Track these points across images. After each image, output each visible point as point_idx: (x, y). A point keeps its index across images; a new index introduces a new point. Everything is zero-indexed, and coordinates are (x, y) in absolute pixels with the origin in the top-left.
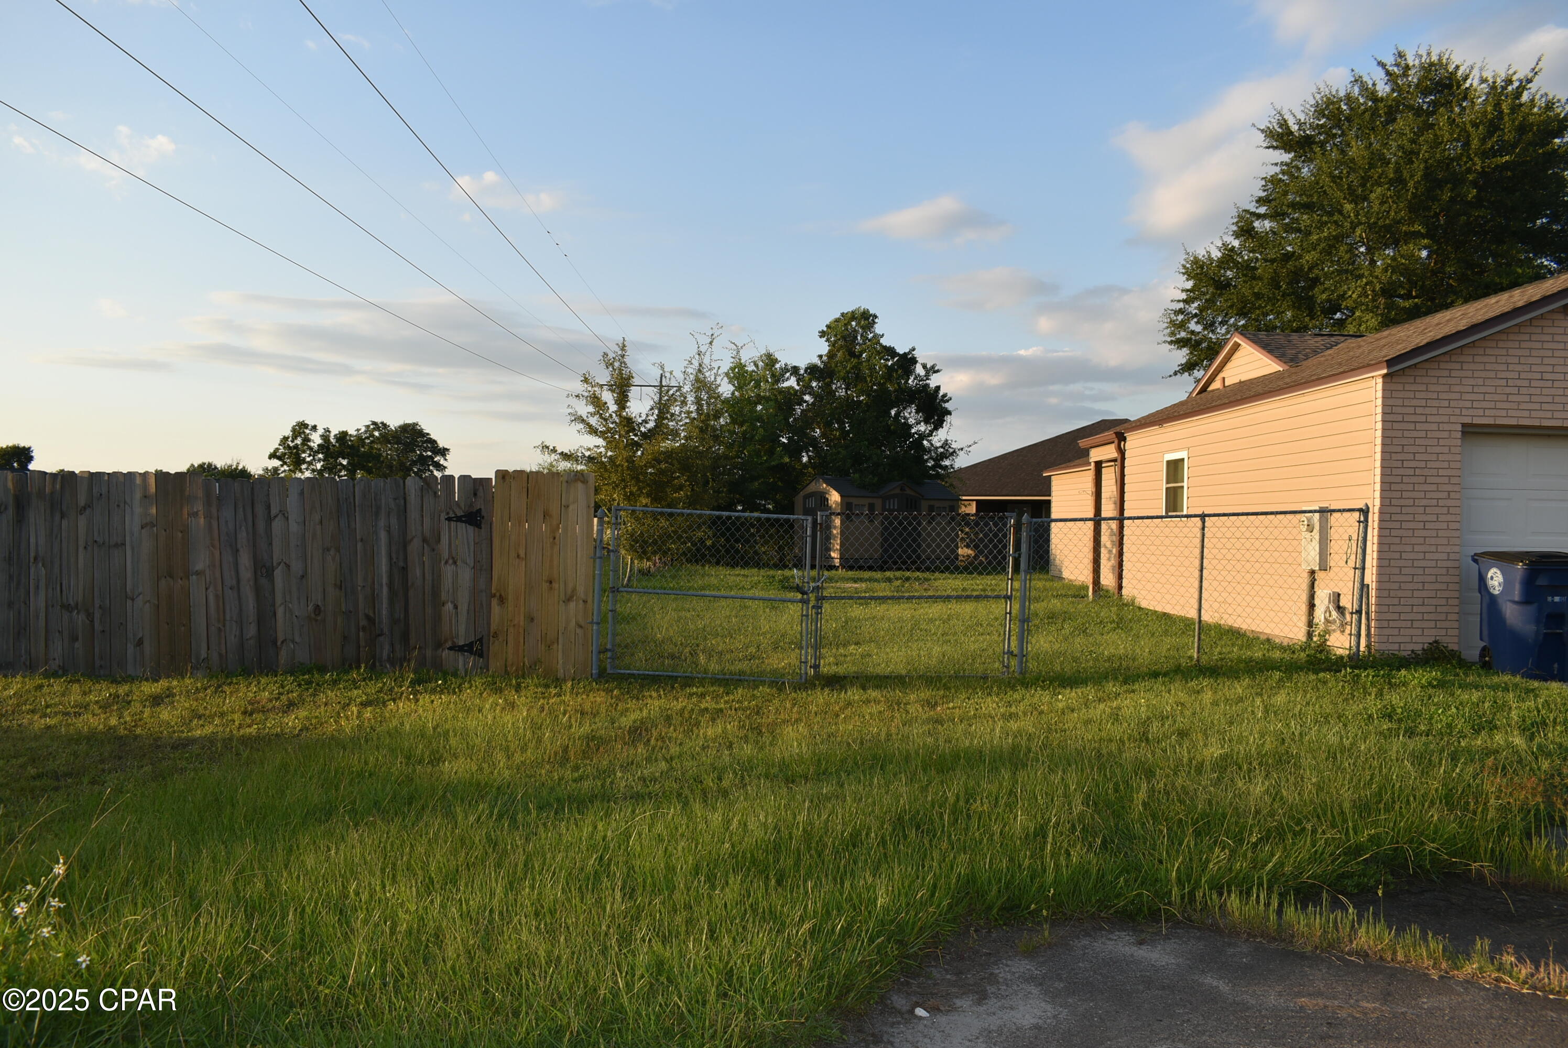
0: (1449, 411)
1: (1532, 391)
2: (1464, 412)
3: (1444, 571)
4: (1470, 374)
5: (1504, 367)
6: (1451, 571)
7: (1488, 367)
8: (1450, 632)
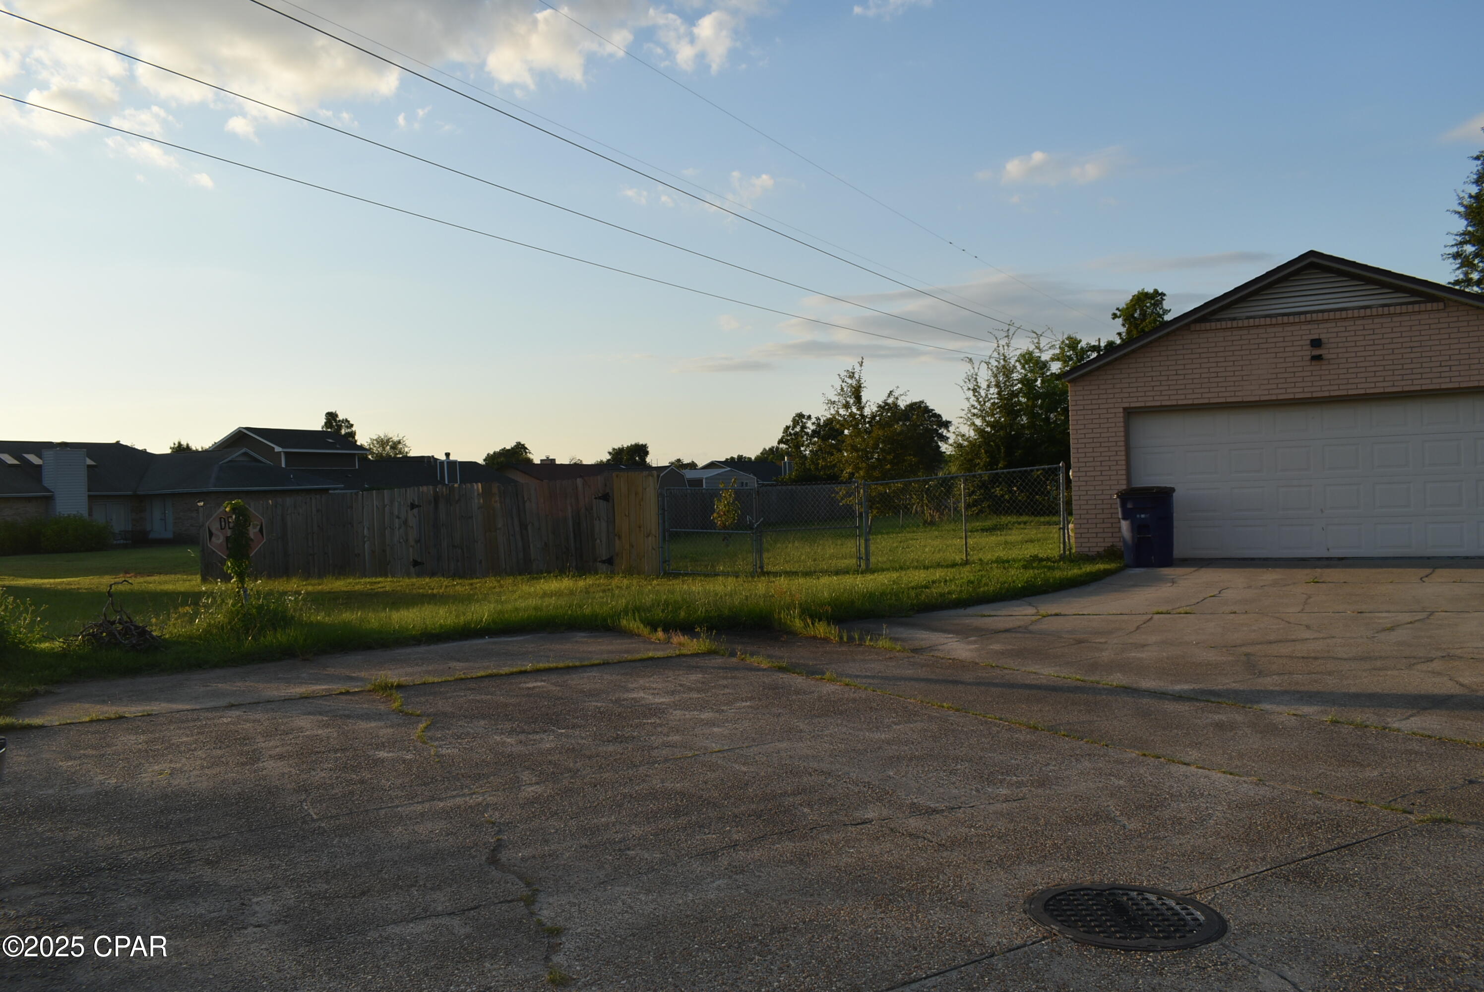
0: (1115, 400)
1: (1170, 383)
2: (1124, 400)
5: (1150, 369)
8: (1115, 540)
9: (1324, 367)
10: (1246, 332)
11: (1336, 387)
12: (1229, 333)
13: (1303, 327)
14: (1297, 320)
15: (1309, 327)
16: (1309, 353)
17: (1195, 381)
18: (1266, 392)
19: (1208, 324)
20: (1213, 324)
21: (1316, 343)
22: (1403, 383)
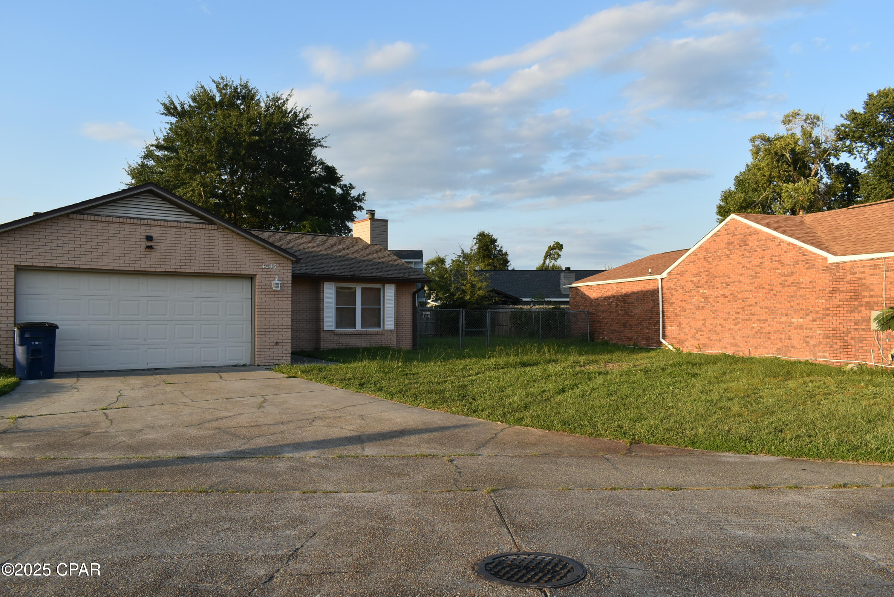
0: (7, 259)
1: (52, 251)
2: (16, 260)
3: (5, 332)
4: (19, 242)
5: (38, 240)
6: (9, 332)
7: (29, 240)
8: (9, 360)
9: (153, 253)
10: (106, 225)
11: (159, 266)
12: (95, 224)
13: (142, 227)
14: (139, 222)
15: (145, 228)
16: (144, 243)
17: (70, 252)
18: (118, 265)
19: (82, 216)
20: (86, 216)
21: (149, 238)
22: (195, 268)
